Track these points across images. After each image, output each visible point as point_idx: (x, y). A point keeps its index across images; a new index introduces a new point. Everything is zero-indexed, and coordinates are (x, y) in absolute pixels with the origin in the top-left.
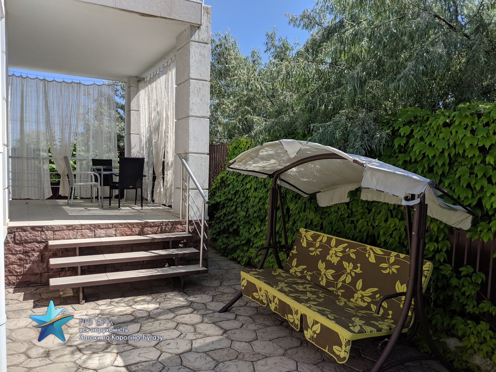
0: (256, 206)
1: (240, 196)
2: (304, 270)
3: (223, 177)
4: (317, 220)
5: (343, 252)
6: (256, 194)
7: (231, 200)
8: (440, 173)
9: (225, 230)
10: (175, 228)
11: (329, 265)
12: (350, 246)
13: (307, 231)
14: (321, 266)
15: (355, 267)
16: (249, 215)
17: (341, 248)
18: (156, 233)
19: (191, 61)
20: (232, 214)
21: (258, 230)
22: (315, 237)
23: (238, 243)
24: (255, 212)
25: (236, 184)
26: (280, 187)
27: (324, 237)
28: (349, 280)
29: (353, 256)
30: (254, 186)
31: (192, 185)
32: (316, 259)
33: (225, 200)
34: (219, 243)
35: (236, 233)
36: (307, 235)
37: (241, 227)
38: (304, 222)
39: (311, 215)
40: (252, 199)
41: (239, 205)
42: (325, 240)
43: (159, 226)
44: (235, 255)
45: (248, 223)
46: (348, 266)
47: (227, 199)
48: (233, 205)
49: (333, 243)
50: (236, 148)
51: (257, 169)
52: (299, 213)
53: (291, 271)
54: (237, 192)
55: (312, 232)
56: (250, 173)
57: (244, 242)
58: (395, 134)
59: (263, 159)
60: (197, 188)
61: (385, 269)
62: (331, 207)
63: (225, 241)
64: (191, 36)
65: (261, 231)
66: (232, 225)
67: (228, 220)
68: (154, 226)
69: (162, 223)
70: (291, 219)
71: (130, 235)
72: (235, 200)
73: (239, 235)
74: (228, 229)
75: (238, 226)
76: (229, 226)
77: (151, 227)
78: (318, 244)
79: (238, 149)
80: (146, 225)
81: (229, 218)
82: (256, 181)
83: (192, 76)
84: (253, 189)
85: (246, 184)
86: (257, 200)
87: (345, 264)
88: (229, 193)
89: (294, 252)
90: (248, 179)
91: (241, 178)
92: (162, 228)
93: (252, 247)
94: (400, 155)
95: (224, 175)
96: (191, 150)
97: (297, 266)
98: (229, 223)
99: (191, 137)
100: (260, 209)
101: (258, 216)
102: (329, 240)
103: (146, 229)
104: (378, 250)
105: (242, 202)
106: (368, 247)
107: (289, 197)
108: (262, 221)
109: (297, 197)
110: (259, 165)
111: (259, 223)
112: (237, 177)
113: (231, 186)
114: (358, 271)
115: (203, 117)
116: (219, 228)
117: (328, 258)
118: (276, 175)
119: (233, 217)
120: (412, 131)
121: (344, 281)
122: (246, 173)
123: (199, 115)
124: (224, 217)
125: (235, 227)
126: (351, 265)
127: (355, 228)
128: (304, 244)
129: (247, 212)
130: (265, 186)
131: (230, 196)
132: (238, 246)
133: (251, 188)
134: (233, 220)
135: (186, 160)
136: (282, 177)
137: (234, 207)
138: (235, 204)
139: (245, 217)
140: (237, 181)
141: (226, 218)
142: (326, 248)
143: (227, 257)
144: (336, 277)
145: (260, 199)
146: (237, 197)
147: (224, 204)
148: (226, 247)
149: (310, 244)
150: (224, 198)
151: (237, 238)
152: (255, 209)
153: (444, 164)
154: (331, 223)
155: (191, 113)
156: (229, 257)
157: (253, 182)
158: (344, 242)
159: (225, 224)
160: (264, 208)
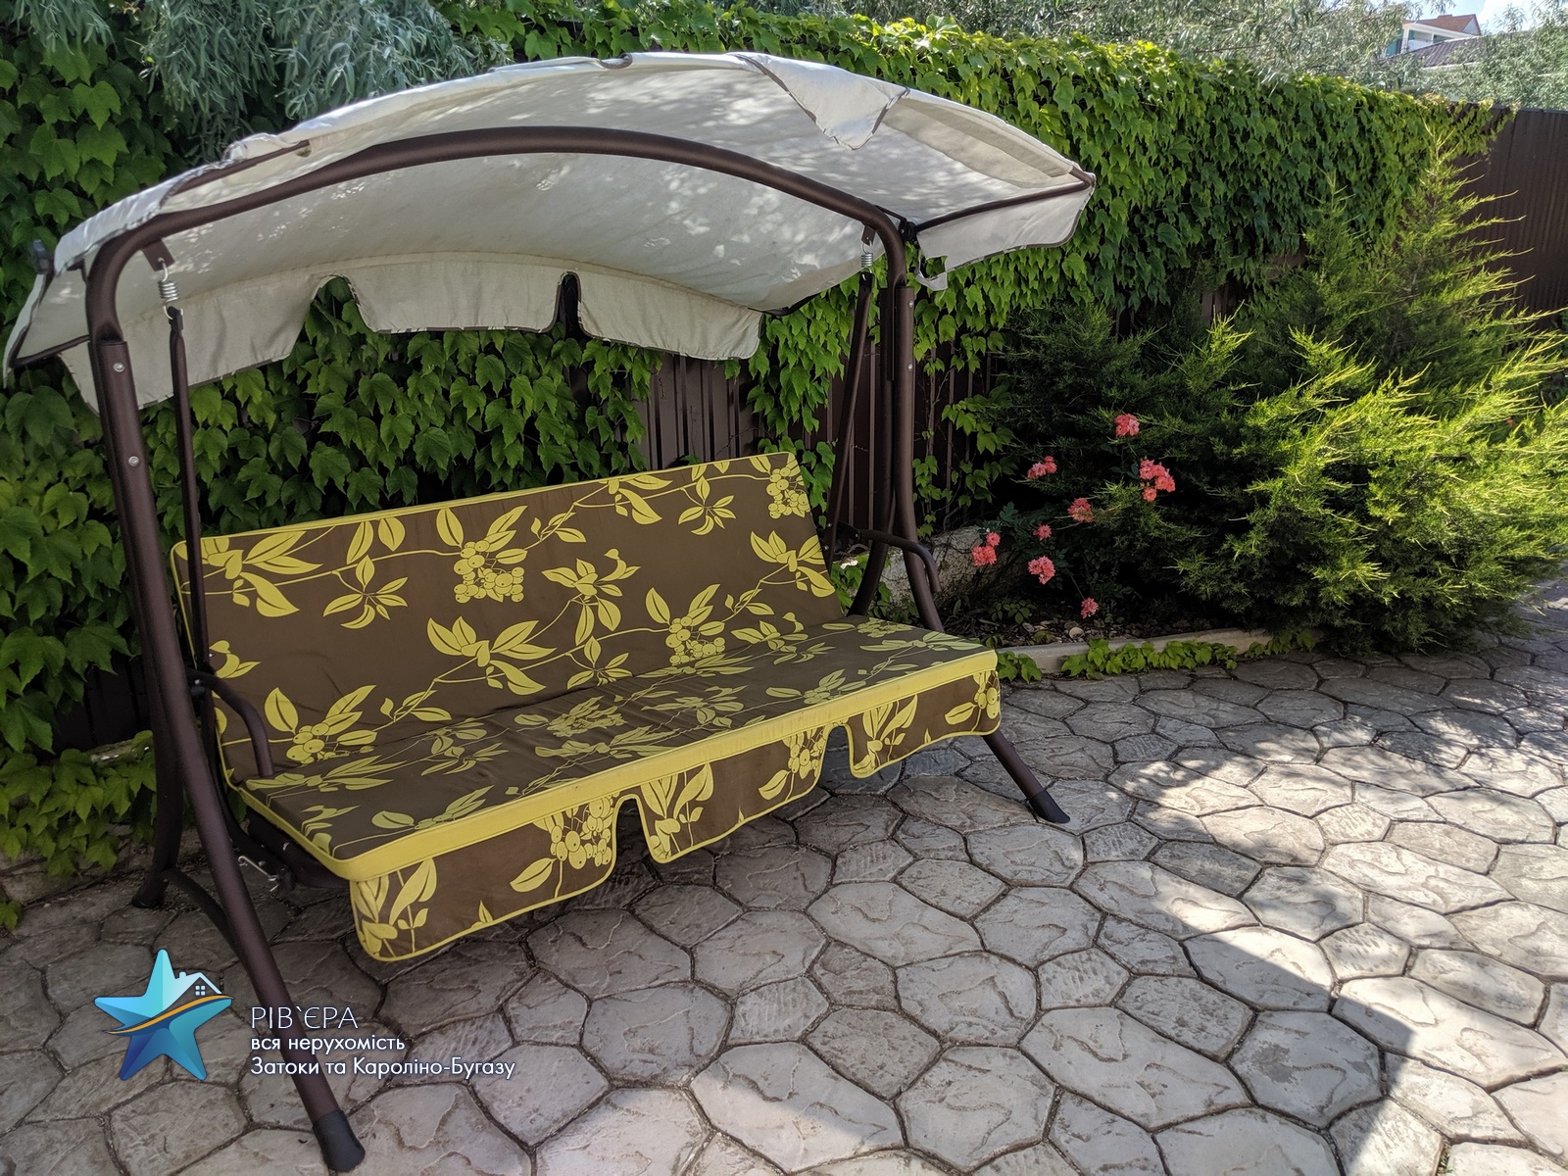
5: (522, 540)
12: (543, 510)
13: (247, 546)
14: (453, 636)
17: (498, 533)
27: (384, 526)
28: (611, 616)
29: (573, 536)
42: (394, 536)
46: (580, 578)
49: (449, 527)
55: (287, 535)
61: (700, 522)
87: (560, 576)
102: (421, 532)
104: (648, 480)
106: (613, 484)
114: (623, 571)
117: (465, 593)
121: (600, 630)
126: (587, 569)
128: (275, 606)
144: (555, 638)
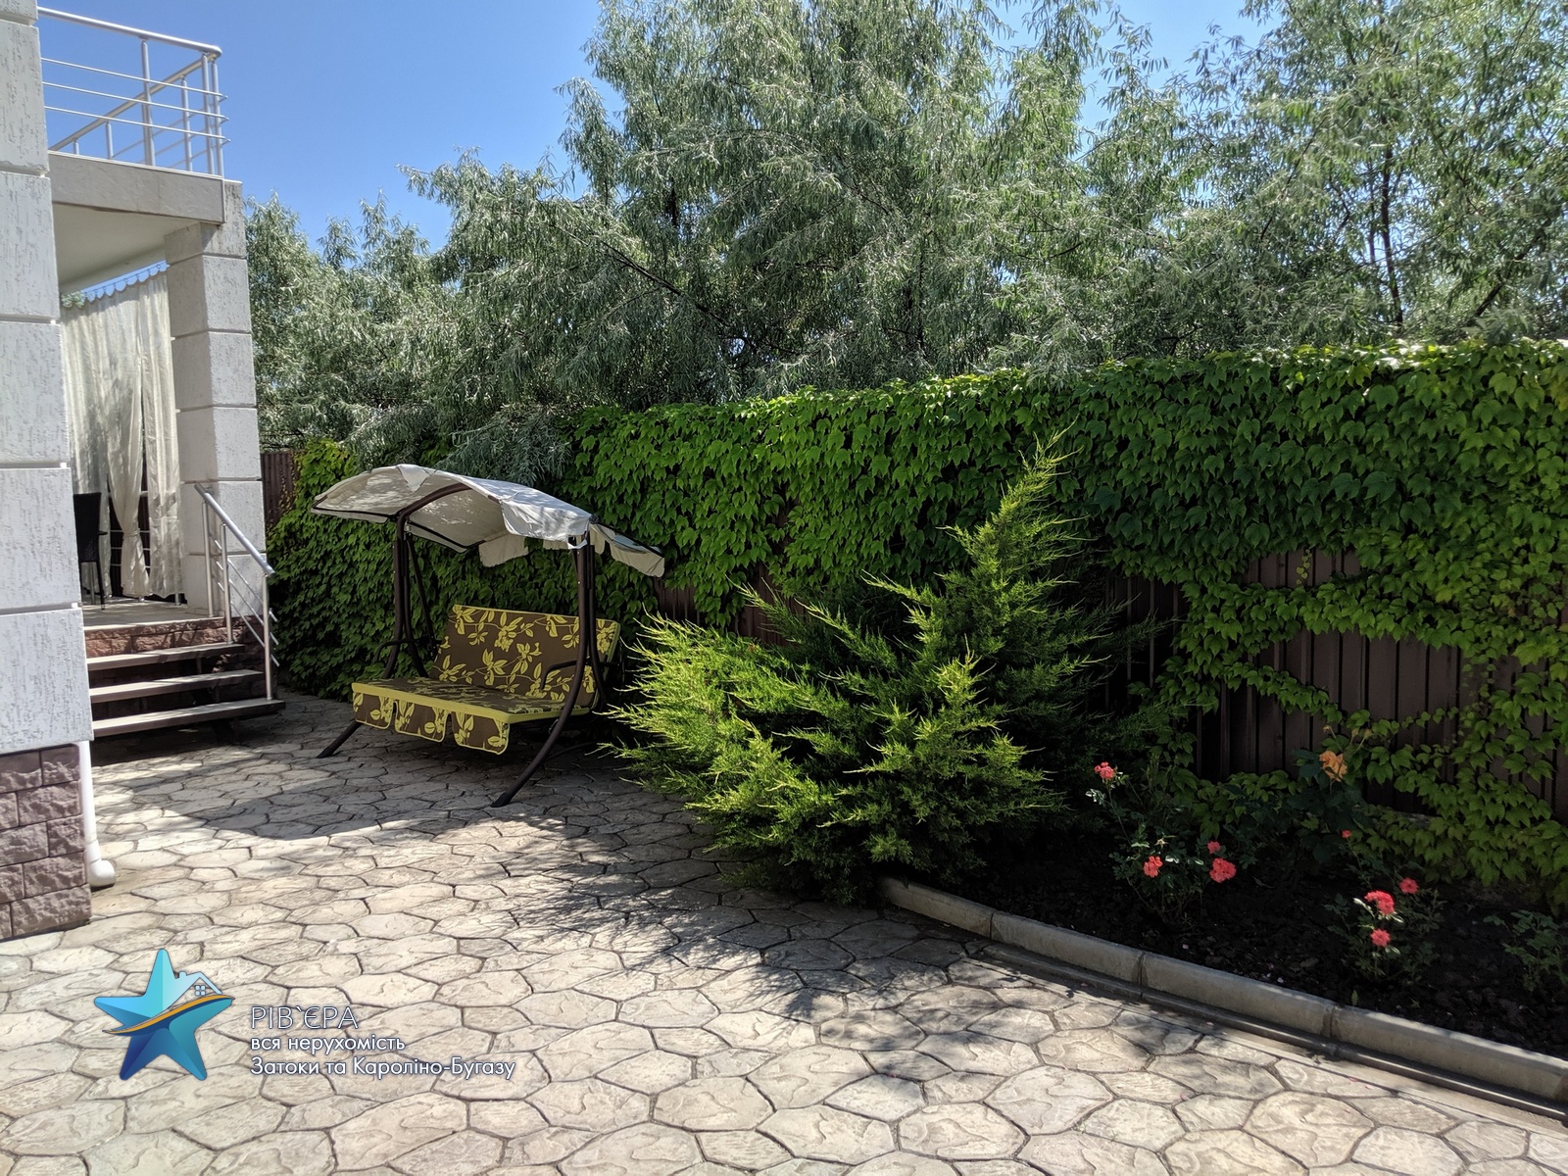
0: (371, 578)
1: (334, 563)
2: (461, 670)
3: (291, 525)
4: (484, 590)
5: (517, 630)
6: (369, 555)
7: (315, 572)
8: (631, 503)
9: (309, 639)
10: (202, 635)
11: (499, 654)
12: (525, 621)
13: (464, 609)
14: (487, 658)
15: (533, 649)
16: (359, 600)
17: (513, 625)
18: (161, 648)
19: (209, 293)
20: (320, 601)
21: (380, 626)
22: (476, 617)
23: (340, 659)
24: (371, 591)
25: (324, 538)
26: (410, 537)
27: (490, 613)
28: (525, 668)
29: (530, 634)
30: (365, 538)
31: (233, 544)
32: (481, 648)
33: (302, 573)
34: (296, 666)
35: (334, 640)
36: (463, 614)
37: (343, 627)
38: (464, 597)
39: (474, 583)
40: (361, 567)
41: (333, 581)
42: (491, 618)
43: (167, 633)
44: (335, 686)
45: (358, 615)
46: (523, 649)
47: (305, 571)
48: (320, 584)
49: (503, 619)
50: (316, 461)
51: (366, 508)
52: (454, 583)
53: (441, 677)
54: (327, 554)
55: (472, 609)
56: (355, 516)
57: (353, 655)
58: (576, 447)
59: (374, 491)
60: (249, 551)
61: (568, 643)
62: (502, 565)
63: (308, 660)
64: (204, 244)
65: (386, 628)
66: (322, 625)
67: (311, 616)
68: (156, 634)
69: (173, 626)
70: (441, 596)
71: (107, 654)
72: (325, 571)
73: (339, 645)
74: (314, 634)
75: (337, 626)
76: (315, 629)
77: (150, 635)
78: (481, 626)
79: (322, 464)
80: (139, 632)
81: (315, 610)
82: (366, 530)
83: (211, 324)
84: (362, 547)
85: (347, 536)
86: (373, 566)
87: (520, 647)
88: (309, 558)
89: (445, 646)
90: (350, 526)
91: (334, 524)
92: (173, 637)
93: (369, 663)
94: (586, 479)
95: (293, 520)
96: (221, 473)
97: (450, 668)
98: (315, 622)
99: (221, 448)
100: (381, 584)
101: (378, 599)
102: (498, 616)
103: (140, 641)
104: (560, 619)
105: (341, 576)
106: (549, 616)
107: (434, 555)
108: (387, 607)
109: (448, 553)
110: (368, 500)
111: (381, 612)
112: (325, 523)
113: (312, 544)
114: (537, 653)
115: (243, 406)
116: (293, 637)
117: (497, 643)
118: (402, 516)
119: (324, 609)
120: (598, 443)
121: (519, 672)
122: (347, 516)
123: (234, 402)
124: (301, 613)
125: (329, 628)
126: (528, 646)
127: (540, 593)
128: (461, 631)
129: (353, 593)
130: (387, 538)
131: (311, 565)
132: (339, 666)
133: (357, 544)
134: (324, 614)
135: (212, 494)
136: (412, 518)
137: (323, 588)
138: (326, 579)
139: (351, 604)
140: (325, 531)
141: (307, 613)
142: (493, 631)
143: (316, 694)
144: (508, 669)
145: (379, 564)
146: (329, 564)
147: (298, 583)
148: (313, 675)
149: (469, 629)
150: (297, 571)
151: (337, 651)
152: (371, 585)
153: (634, 491)
154: (507, 592)
155: (216, 400)
156: (322, 693)
157: (361, 531)
158: (517, 616)
159: (307, 625)
160: (389, 582)
